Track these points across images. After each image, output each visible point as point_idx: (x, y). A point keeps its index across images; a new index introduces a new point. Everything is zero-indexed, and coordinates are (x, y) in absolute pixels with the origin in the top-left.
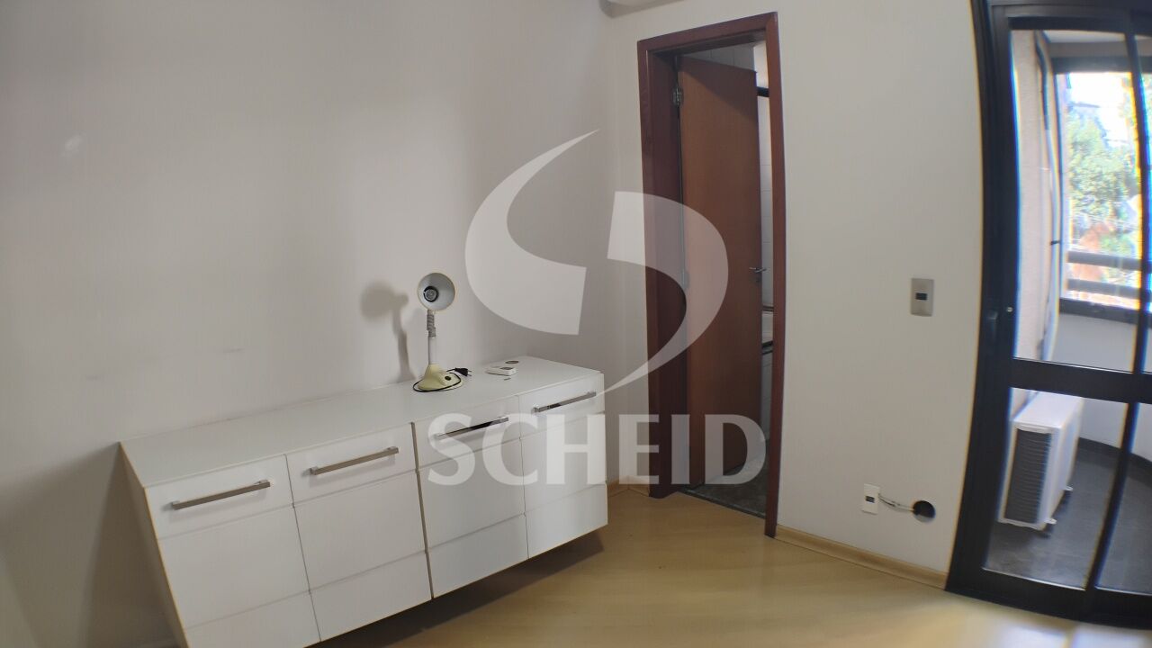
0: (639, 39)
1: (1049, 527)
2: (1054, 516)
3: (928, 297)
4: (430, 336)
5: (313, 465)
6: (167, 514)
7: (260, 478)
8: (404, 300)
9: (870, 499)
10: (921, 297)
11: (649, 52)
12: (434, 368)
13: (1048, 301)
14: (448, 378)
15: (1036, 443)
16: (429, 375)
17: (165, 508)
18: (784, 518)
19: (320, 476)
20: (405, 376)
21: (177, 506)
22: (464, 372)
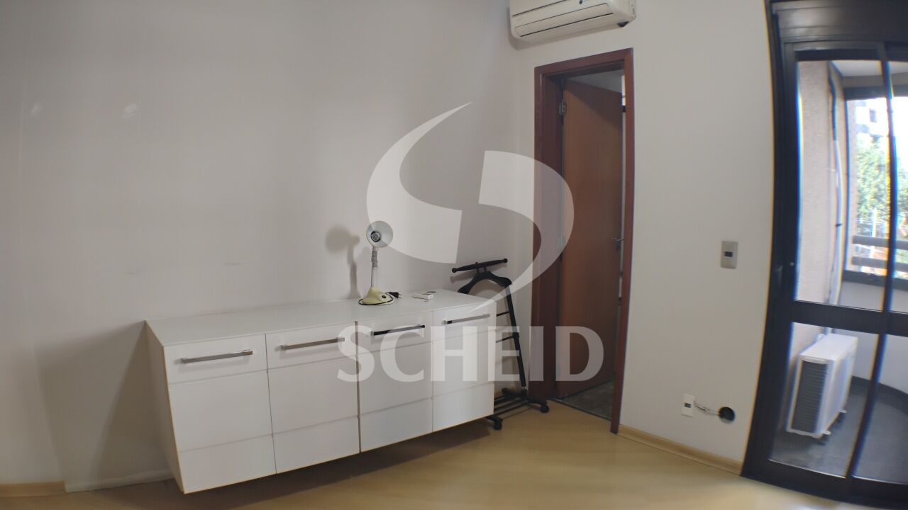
0: (536, 66)
1: (825, 437)
2: (830, 429)
3: (734, 255)
4: (373, 266)
5: (283, 343)
6: (178, 366)
7: (246, 348)
8: (356, 240)
9: (688, 405)
10: (729, 254)
11: (543, 75)
12: (374, 289)
13: (833, 270)
14: (384, 297)
15: (816, 372)
16: (371, 294)
17: (176, 362)
18: (625, 419)
19: (288, 351)
20: (353, 295)
21: (185, 361)
22: (396, 295)
